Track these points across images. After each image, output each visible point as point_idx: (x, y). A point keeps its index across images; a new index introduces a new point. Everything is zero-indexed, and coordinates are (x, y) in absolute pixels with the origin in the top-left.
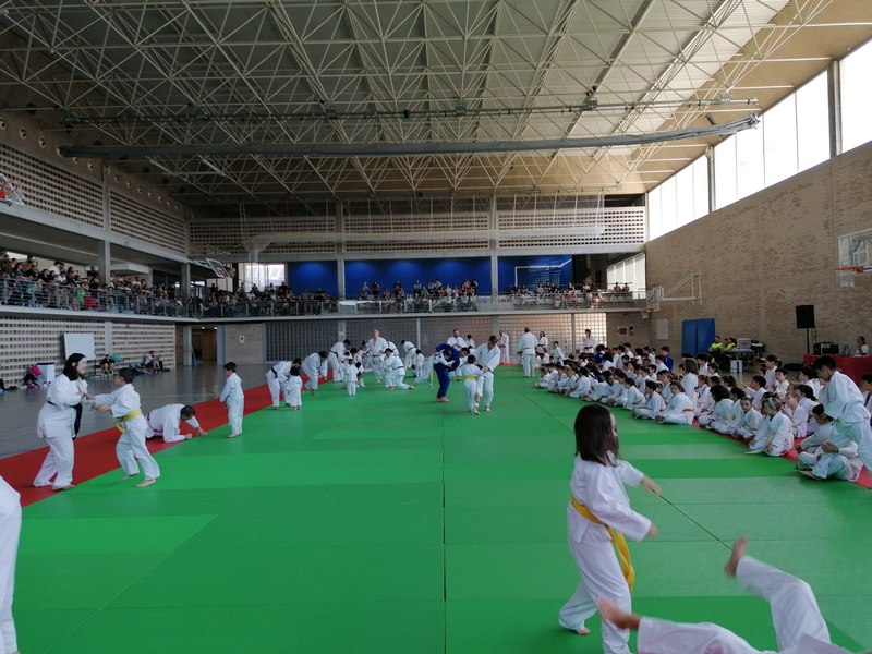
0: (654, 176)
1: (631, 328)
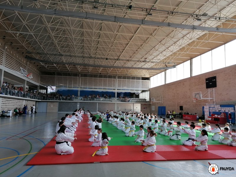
1: (146, 107)
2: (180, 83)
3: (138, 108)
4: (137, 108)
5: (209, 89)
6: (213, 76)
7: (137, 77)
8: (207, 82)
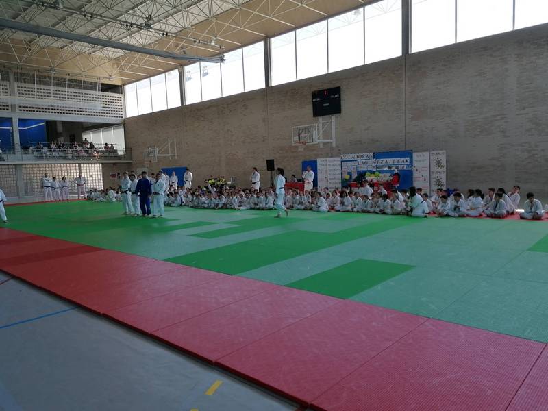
0: (131, 76)
1: (119, 174)
2: (232, 102)
3: (93, 175)
4: (91, 176)
5: (321, 119)
6: (332, 86)
7: (84, 82)
8: (315, 100)
